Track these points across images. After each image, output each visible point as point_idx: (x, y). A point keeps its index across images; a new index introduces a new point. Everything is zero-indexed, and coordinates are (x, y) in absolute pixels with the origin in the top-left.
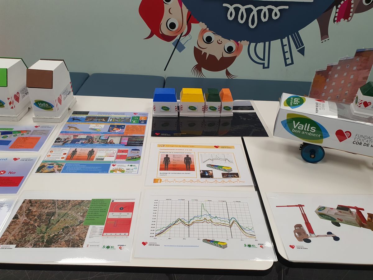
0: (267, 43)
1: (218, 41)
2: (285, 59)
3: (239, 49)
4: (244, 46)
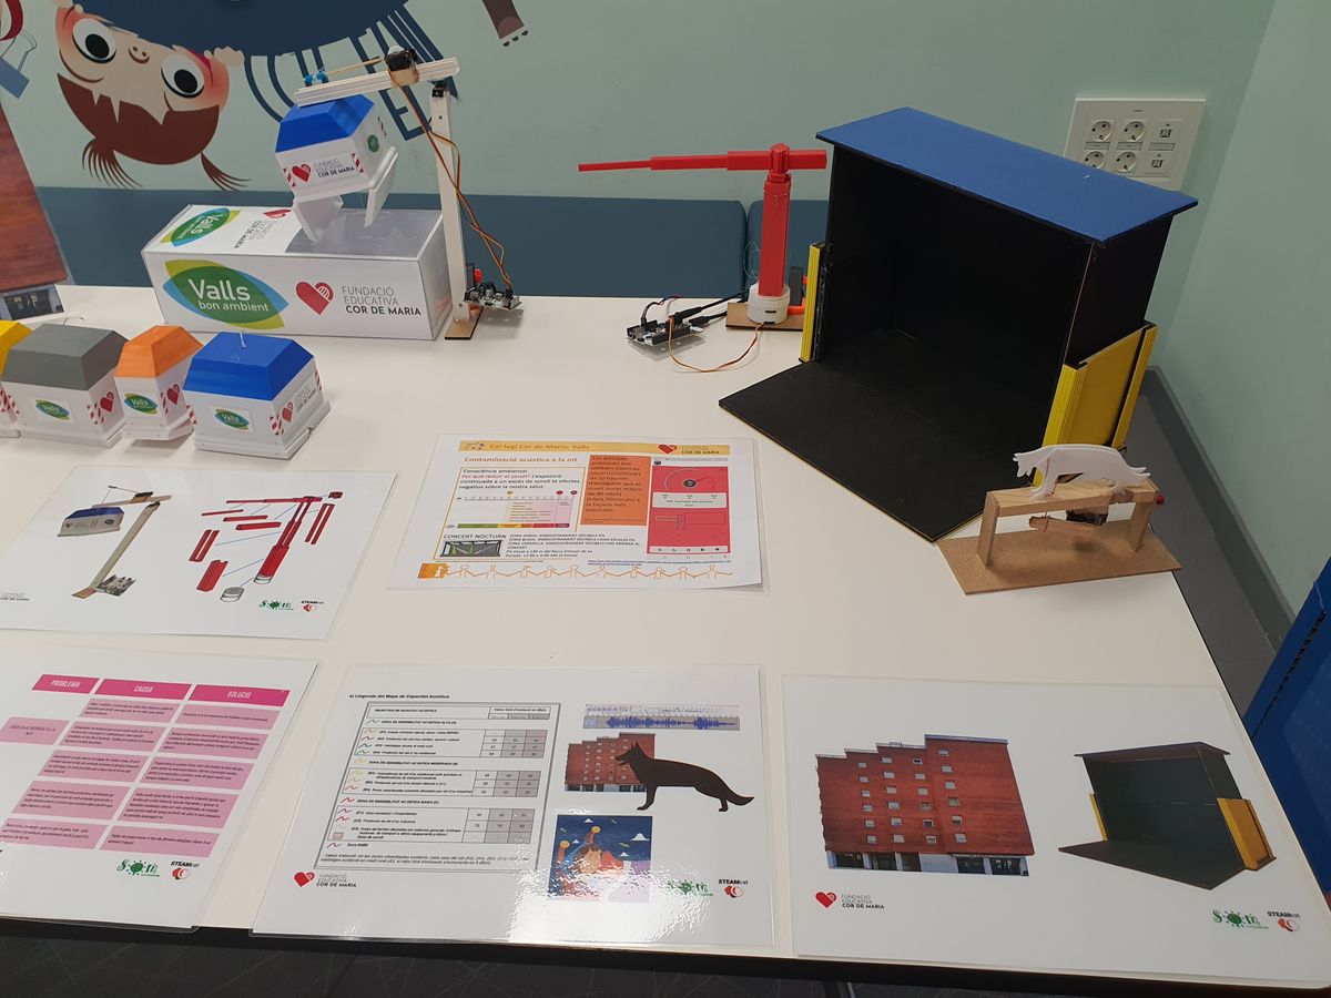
0: (308, 55)
1: (133, 52)
2: (396, 114)
3: (217, 81)
4: (228, 68)
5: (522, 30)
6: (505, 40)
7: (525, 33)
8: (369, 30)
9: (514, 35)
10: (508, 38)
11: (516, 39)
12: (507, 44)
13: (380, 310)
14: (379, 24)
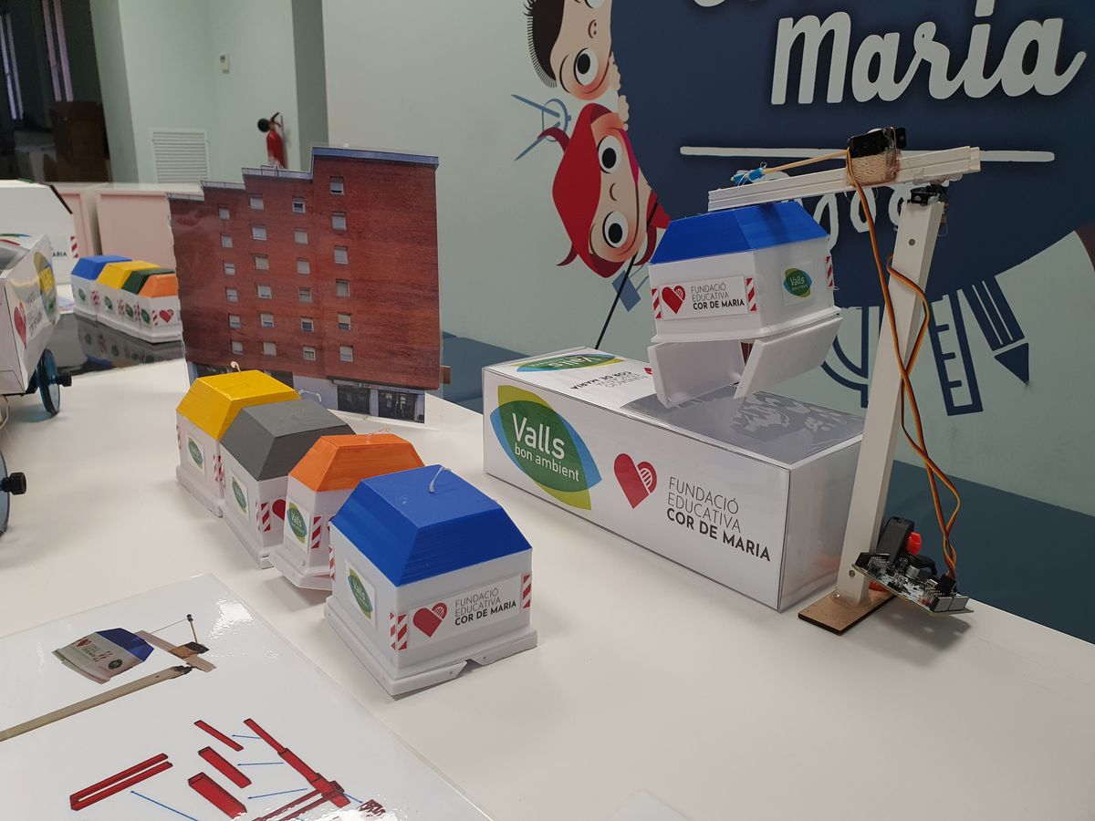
0: (873, 312)
2: (947, 386)
13: (711, 531)
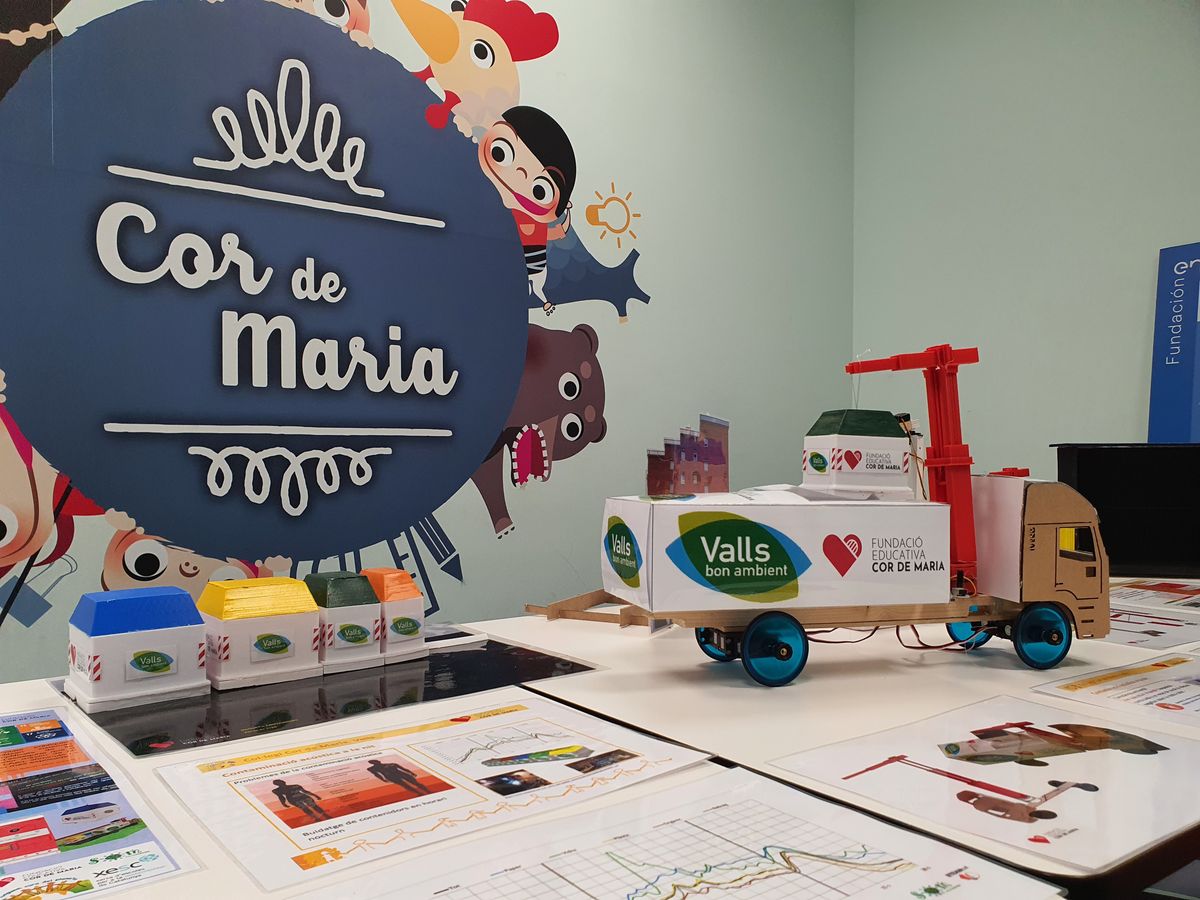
1: (183, 566)
5: (511, 526)
6: (499, 534)
7: (513, 529)
8: (403, 534)
9: (505, 530)
10: (502, 533)
11: (506, 533)
12: (500, 538)
14: (412, 528)
